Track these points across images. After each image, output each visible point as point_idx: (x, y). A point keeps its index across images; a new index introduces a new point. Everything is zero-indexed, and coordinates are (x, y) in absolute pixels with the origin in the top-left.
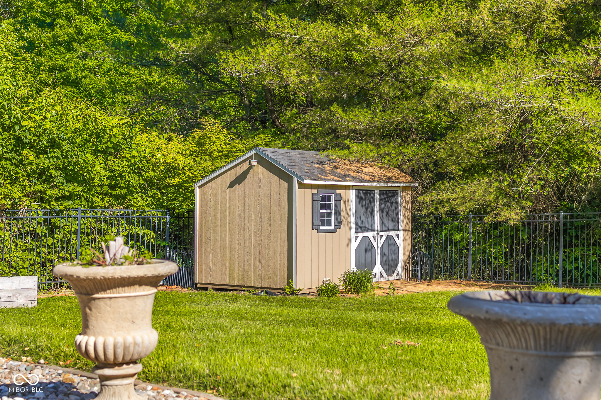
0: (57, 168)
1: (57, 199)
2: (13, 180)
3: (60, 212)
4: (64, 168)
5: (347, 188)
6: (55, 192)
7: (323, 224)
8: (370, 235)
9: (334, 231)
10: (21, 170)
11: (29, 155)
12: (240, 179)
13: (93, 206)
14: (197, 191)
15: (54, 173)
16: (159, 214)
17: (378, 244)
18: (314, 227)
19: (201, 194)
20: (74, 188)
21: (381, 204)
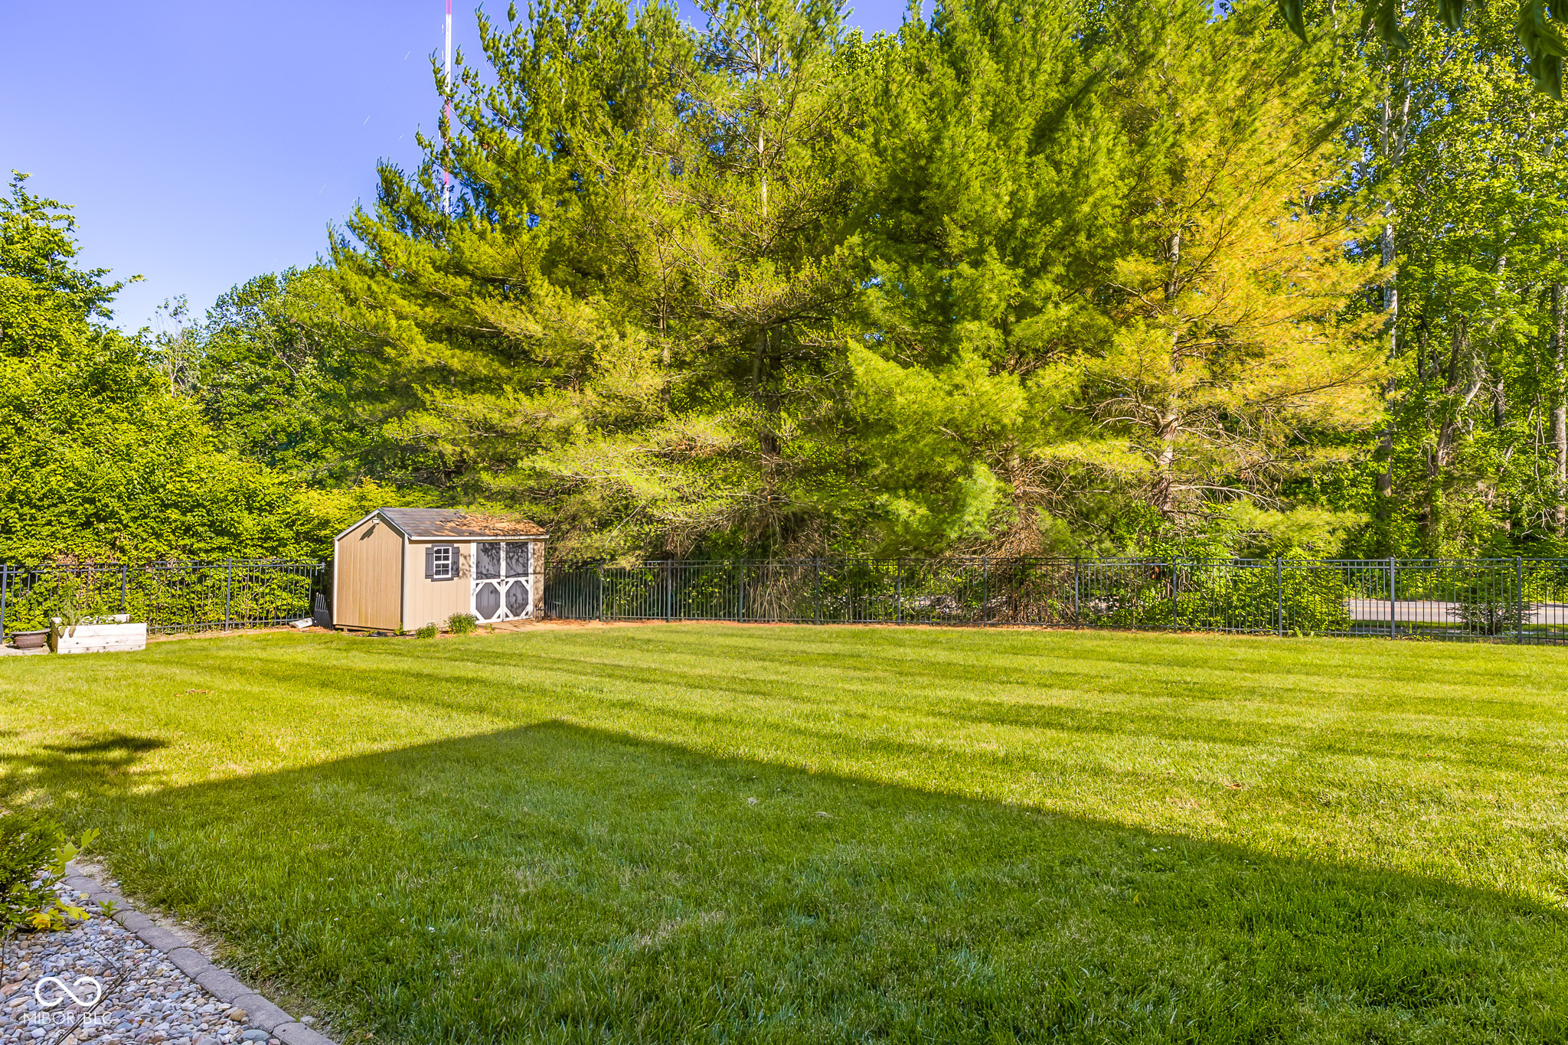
0: (204, 525)
1: (207, 551)
2: (158, 536)
3: (209, 563)
4: (212, 524)
5: (469, 542)
6: (202, 545)
7: (438, 573)
8: (494, 581)
9: (451, 579)
10: (165, 528)
11: (174, 514)
12: (369, 533)
13: (245, 557)
14: (337, 543)
15: (200, 529)
16: (315, 562)
17: (503, 590)
18: (427, 577)
19: (340, 547)
20: (225, 541)
21: (507, 553)
